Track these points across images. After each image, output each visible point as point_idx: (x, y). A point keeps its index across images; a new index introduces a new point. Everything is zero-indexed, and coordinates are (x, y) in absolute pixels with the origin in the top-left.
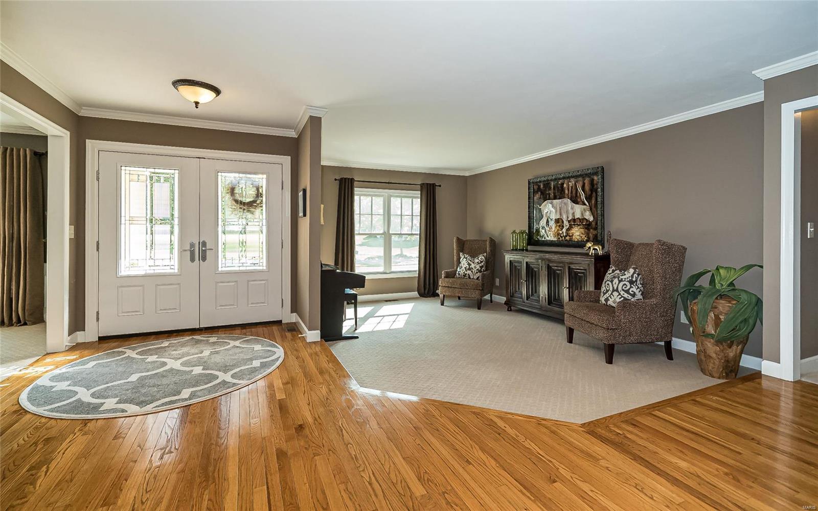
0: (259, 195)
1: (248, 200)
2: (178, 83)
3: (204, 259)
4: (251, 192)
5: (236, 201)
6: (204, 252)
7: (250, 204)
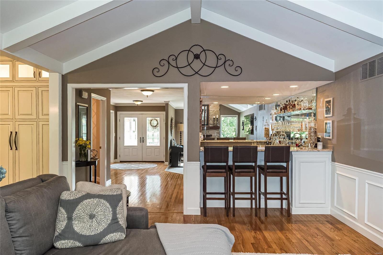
0: (158, 124)
1: (155, 125)
2: (133, 101)
3: (143, 142)
4: (156, 123)
5: (151, 125)
6: (143, 140)
7: (155, 126)
